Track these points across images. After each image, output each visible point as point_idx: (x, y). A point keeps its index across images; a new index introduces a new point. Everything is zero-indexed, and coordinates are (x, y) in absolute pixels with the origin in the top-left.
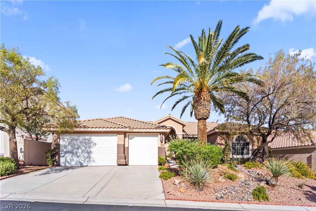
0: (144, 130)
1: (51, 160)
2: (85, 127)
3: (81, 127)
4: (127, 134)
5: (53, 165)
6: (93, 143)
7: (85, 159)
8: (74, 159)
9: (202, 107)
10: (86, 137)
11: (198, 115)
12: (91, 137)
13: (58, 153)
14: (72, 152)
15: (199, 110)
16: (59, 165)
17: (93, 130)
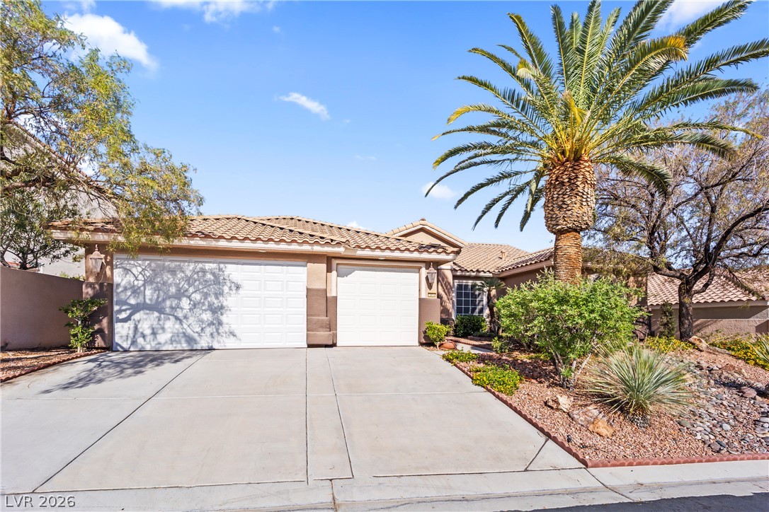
0: (388, 254)
1: (83, 333)
2: (207, 236)
3: (194, 236)
4: (335, 262)
5: (89, 348)
6: (228, 284)
7: (202, 329)
8: (166, 326)
9: (579, 198)
10: (206, 264)
11: (565, 220)
12: (222, 266)
13: (109, 311)
14: (156, 307)
15: (570, 208)
16: (110, 347)
17: (235, 245)
